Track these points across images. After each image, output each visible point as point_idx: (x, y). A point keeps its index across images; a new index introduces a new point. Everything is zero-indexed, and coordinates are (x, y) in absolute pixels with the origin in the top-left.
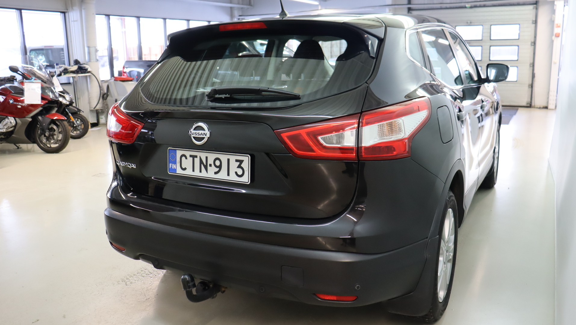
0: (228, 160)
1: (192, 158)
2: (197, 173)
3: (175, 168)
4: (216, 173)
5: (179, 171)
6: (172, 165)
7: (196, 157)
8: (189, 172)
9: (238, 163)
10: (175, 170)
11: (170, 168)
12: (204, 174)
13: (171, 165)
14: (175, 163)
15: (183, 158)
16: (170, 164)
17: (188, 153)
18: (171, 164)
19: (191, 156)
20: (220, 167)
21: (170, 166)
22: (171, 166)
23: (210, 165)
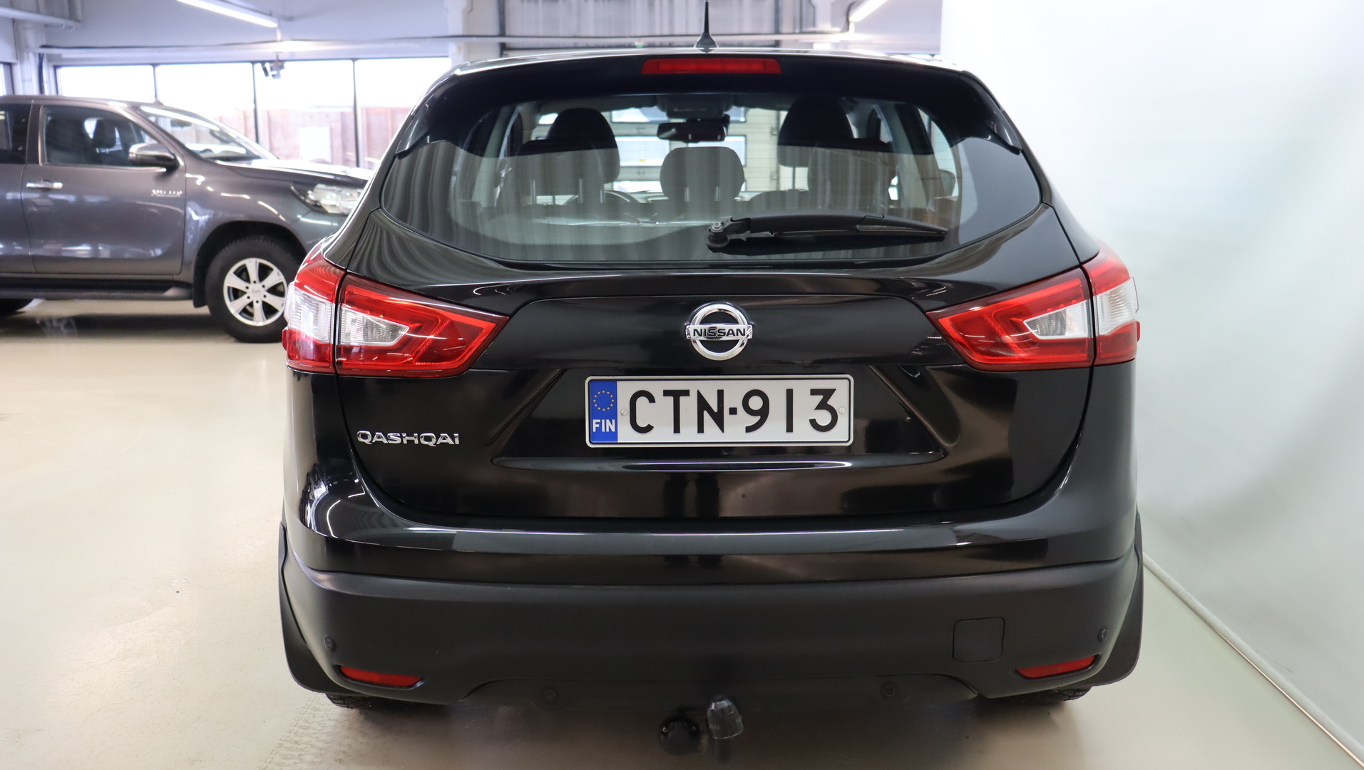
0: (790, 393)
1: (671, 399)
2: (689, 436)
3: (613, 430)
4: (749, 429)
5: (627, 436)
6: (600, 424)
7: (686, 393)
8: (662, 435)
9: (819, 398)
10: (613, 435)
11: (594, 430)
12: (712, 435)
13: (597, 423)
14: (613, 415)
15: (642, 401)
16: (595, 421)
17: (656, 386)
18: (599, 421)
19: (667, 393)
20: (763, 413)
21: (595, 426)
22: (598, 426)
23: (733, 411)
